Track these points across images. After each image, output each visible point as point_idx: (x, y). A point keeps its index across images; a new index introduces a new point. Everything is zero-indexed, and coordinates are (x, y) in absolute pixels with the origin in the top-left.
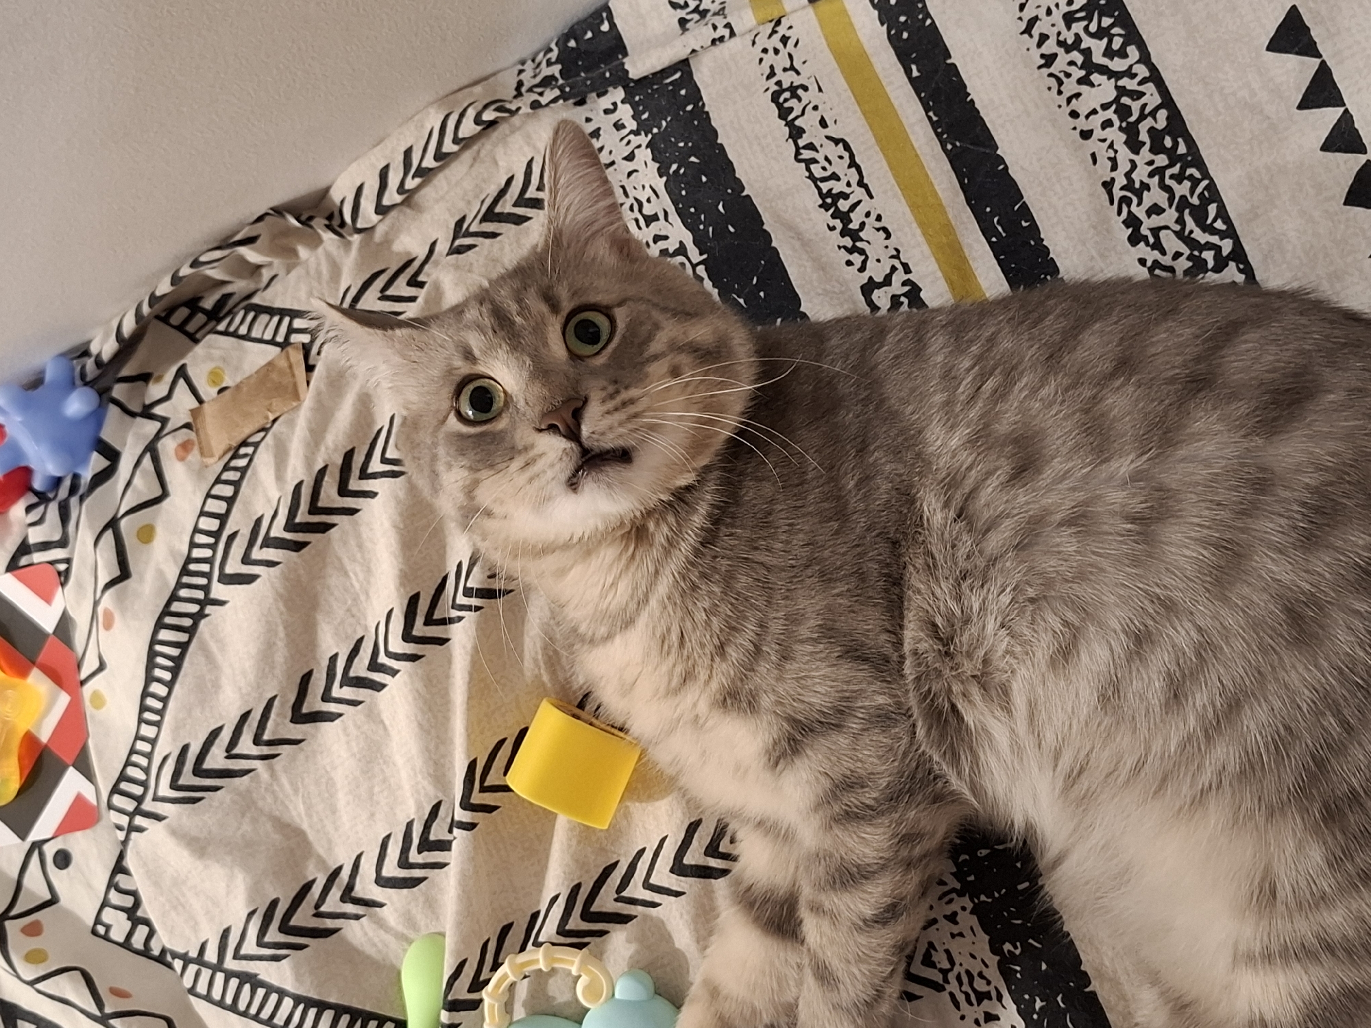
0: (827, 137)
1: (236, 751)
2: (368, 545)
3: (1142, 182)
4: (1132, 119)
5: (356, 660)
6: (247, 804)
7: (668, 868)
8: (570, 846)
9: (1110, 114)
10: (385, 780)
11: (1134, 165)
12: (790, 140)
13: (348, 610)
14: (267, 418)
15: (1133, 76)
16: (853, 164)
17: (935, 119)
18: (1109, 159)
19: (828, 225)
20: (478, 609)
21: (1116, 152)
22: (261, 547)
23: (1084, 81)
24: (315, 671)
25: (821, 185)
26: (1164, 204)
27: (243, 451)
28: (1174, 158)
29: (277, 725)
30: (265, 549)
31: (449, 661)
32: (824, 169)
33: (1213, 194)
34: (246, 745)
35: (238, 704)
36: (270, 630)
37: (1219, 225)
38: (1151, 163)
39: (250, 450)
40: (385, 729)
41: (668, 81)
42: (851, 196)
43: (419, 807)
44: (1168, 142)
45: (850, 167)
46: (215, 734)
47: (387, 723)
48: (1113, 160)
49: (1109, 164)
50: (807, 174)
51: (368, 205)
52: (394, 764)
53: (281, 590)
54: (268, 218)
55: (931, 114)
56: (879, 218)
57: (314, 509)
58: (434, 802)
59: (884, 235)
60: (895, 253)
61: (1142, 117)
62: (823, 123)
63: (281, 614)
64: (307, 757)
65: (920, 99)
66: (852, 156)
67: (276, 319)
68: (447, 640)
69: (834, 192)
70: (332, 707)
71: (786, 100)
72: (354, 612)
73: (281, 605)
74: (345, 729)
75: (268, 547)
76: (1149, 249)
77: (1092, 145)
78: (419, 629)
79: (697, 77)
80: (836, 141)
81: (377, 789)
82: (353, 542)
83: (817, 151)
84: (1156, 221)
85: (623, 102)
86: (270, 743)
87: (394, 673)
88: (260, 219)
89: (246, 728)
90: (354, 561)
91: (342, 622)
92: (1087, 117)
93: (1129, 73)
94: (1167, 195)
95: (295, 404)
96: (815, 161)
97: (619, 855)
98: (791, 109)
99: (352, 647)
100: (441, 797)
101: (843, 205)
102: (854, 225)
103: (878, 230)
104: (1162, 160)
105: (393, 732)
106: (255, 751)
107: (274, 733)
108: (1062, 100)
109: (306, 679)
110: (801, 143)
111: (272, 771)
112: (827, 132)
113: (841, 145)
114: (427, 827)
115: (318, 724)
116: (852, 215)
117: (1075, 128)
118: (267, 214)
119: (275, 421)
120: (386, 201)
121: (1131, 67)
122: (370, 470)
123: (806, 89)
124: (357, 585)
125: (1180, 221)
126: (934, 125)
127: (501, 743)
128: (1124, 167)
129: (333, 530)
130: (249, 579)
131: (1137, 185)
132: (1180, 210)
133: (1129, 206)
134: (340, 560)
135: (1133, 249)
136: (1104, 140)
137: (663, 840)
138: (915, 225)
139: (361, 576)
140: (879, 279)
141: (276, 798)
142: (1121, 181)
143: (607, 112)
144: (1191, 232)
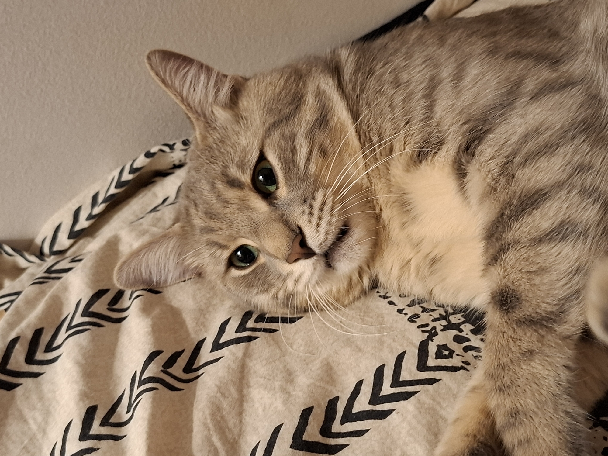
51: (63, 235)
78: (96, 429)
82: (34, 397)
90: (34, 409)
122: (55, 344)
139: (39, 418)
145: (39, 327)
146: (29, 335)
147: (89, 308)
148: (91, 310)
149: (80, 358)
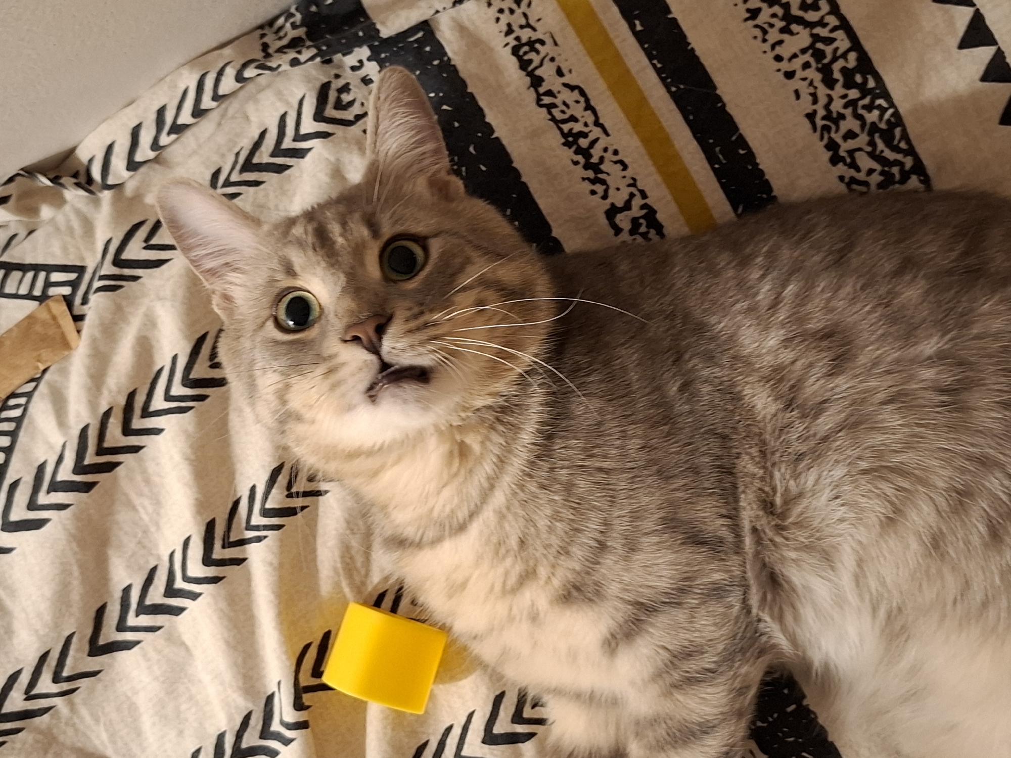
0: (566, 85)
1: (35, 691)
2: (156, 479)
3: (838, 113)
4: (826, 61)
5: (151, 589)
6: (49, 740)
7: (480, 740)
8: (385, 734)
9: (807, 57)
10: (191, 698)
11: (830, 99)
12: (532, 89)
13: (139, 542)
14: (37, 368)
15: (825, 25)
16: (589, 107)
17: (659, 66)
18: (811, 94)
19: (572, 161)
20: (278, 527)
21: (816, 88)
22: (48, 492)
23: (785, 30)
24: (108, 605)
25: (563, 126)
26: (857, 130)
27: (12, 402)
28: (864, 92)
29: (76, 659)
30: (52, 494)
31: (248, 579)
32: (563, 112)
33: (898, 120)
34: (46, 684)
35: (36, 646)
36: (65, 572)
37: (903, 145)
38: (844, 96)
39: (22, 401)
40: (187, 649)
41: (412, 39)
42: (590, 135)
43: (230, 719)
44: (858, 78)
45: (586, 109)
46: (13, 679)
47: (188, 643)
48: (814, 96)
49: (810, 98)
50: (549, 117)
51: (119, 163)
52: (200, 681)
53: (73, 531)
54: (19, 179)
55: (655, 62)
56: (616, 152)
57: (101, 451)
58: (245, 713)
59: (621, 168)
60: (632, 182)
61: (835, 59)
62: (560, 73)
63: (75, 553)
64: (106, 686)
65: (644, 49)
66: (587, 101)
67: (30, 275)
68: (244, 560)
69: (575, 131)
70: (129, 636)
71: (526, 53)
72: (145, 544)
73: (74, 545)
74: (144, 655)
75: (55, 491)
76: (846, 167)
77: (796, 83)
78: (218, 553)
79: (438, 35)
80: (572, 88)
81: (184, 707)
82: (139, 478)
83: (555, 97)
84: (851, 144)
85: (369, 59)
86: (70, 679)
87: (194, 596)
88: (11, 180)
89: (45, 668)
90: (141, 495)
91: (133, 554)
92: (790, 60)
93: (821, 23)
94: (858, 123)
95: (66, 353)
96: (554, 106)
97: (429, 734)
98: (530, 61)
99: (145, 577)
100: (250, 707)
101: (584, 143)
102: (595, 160)
103: (616, 162)
104: (854, 94)
105: (197, 653)
106: (55, 688)
107: (73, 668)
108: (767, 46)
109: (100, 612)
110: (542, 90)
111: (72, 706)
112: (565, 80)
113: (576, 92)
114: (239, 736)
115: (114, 653)
116: (592, 151)
117: (779, 70)
118: (18, 175)
119: (45, 371)
120: (139, 158)
121: (823, 17)
122: (152, 409)
123: (542, 42)
124: (146, 518)
125: (872, 143)
126: (659, 72)
127: (307, 647)
128: (823, 100)
129: (118, 469)
130: (38, 524)
131: (835, 115)
132: (871, 134)
133: (829, 132)
134: (126, 495)
135: (833, 168)
136: (804, 79)
137: (471, 716)
138: (646, 157)
139: (150, 509)
140: (620, 204)
141: (76, 730)
142: (821, 112)
143: (353, 68)
144: (882, 151)
145: (131, 390)
146: (122, 401)
147: (189, 374)
148: (191, 377)
149: (189, 451)
